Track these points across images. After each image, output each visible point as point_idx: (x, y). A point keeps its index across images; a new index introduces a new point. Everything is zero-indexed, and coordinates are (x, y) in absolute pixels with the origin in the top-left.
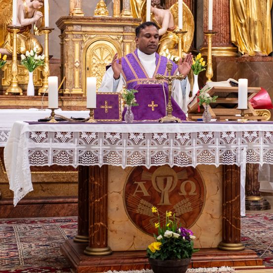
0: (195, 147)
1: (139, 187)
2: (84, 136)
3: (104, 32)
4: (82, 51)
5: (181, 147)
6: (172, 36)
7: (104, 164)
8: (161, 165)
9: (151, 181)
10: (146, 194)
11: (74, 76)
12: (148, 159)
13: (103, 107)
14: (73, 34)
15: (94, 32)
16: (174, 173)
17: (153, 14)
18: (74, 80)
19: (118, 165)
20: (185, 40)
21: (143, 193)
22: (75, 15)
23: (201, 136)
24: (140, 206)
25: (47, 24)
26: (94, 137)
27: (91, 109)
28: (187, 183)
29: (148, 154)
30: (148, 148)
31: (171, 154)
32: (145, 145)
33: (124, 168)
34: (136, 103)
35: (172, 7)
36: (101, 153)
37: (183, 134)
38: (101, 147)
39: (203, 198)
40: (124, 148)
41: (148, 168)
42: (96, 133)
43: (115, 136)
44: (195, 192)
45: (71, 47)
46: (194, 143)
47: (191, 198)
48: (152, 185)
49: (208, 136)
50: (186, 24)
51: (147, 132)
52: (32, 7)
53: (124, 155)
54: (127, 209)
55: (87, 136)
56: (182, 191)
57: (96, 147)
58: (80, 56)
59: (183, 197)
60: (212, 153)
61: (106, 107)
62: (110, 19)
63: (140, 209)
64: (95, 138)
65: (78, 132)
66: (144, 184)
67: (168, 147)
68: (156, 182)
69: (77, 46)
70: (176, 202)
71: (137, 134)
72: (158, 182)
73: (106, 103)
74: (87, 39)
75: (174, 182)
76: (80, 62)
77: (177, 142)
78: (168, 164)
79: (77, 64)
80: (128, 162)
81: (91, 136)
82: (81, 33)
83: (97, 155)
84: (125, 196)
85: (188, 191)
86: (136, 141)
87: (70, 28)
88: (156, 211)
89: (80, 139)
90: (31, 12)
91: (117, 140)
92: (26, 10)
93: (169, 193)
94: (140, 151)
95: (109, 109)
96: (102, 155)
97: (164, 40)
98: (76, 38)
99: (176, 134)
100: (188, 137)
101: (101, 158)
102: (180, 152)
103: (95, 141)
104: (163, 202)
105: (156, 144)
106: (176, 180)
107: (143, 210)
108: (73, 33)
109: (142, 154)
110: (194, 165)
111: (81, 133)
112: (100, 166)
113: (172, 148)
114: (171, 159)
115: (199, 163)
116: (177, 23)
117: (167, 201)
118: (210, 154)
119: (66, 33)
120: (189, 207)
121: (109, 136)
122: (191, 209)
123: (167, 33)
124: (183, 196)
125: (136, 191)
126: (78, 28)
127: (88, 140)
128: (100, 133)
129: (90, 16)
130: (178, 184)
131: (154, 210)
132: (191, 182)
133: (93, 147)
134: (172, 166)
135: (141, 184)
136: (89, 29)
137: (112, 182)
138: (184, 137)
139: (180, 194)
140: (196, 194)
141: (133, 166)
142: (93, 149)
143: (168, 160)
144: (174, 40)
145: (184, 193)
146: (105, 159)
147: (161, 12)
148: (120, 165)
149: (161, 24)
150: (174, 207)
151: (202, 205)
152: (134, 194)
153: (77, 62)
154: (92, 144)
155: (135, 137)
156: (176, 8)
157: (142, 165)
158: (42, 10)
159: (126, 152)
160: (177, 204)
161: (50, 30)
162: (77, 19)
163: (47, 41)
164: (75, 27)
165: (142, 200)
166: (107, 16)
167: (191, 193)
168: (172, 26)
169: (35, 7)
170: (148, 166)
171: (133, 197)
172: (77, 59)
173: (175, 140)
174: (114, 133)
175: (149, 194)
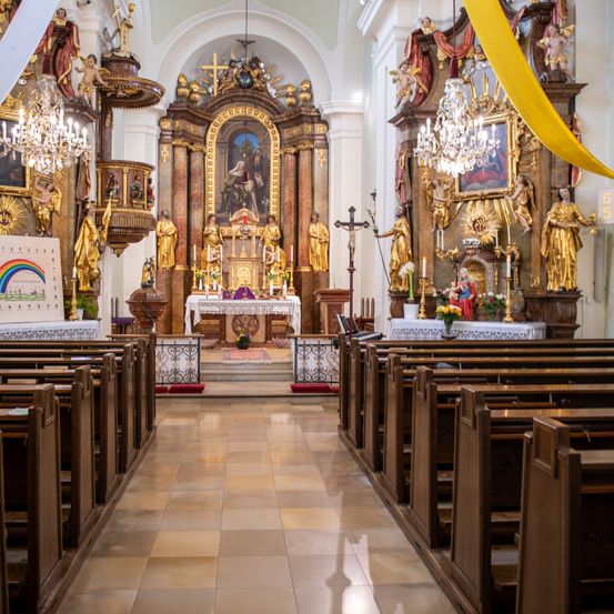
0: (253, 308)
3: (244, 263)
5: (248, 308)
9: (241, 319)
14: (232, 264)
15: (240, 263)
21: (238, 324)
23: (255, 304)
29: (238, 310)
32: (236, 307)
40: (230, 308)
47: (255, 326)
48: (241, 321)
51: (238, 303)
56: (251, 323)
58: (234, 273)
59: (252, 325)
60: (259, 310)
62: (247, 258)
67: (244, 308)
68: (243, 320)
69: (233, 269)
71: (234, 304)
74: (237, 266)
75: (249, 320)
80: (232, 313)
82: (235, 264)
87: (230, 262)
100: (251, 305)
105: (240, 307)
114: (245, 312)
115: (255, 313)
122: (254, 329)
129: (239, 257)
132: (254, 320)
135: (237, 320)
153: (233, 276)
162: (233, 258)
164: (233, 261)
173: (246, 306)
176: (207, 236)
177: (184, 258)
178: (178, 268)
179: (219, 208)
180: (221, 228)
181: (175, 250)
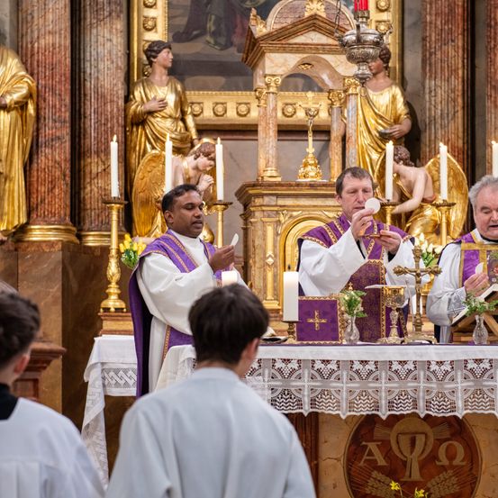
0: (460, 384)
1: (370, 450)
2: (278, 365)
3: (314, 206)
4: (279, 238)
5: (438, 384)
6: (429, 211)
7: (311, 410)
8: (405, 413)
9: (389, 441)
10: (381, 462)
11: (265, 279)
12: (383, 403)
13: (311, 321)
14: (263, 211)
15: (298, 206)
16: (427, 428)
17: (398, 176)
18: (265, 286)
19: (334, 413)
20: (453, 219)
21: (376, 460)
22: (266, 179)
23: (471, 365)
24: (371, 482)
25: (220, 196)
26: (295, 366)
27: (291, 323)
28: (451, 444)
29: (383, 394)
30: (383, 384)
31: (421, 394)
32: (377, 379)
33: (343, 417)
34: (364, 312)
35: (429, 163)
36: (306, 393)
37: (440, 363)
38: (306, 383)
39: (477, 471)
40: (344, 385)
41: (384, 418)
42: (299, 361)
43: (329, 366)
44: (463, 461)
45: (260, 233)
46: (459, 379)
47: (457, 471)
48: (391, 448)
49: (482, 366)
50: (454, 192)
51: (380, 359)
52: (196, 168)
53: (344, 396)
54: (351, 487)
55: (283, 365)
56: (441, 458)
57: (299, 383)
58: (275, 246)
59: (444, 468)
60: (489, 394)
61: (317, 321)
62: (324, 185)
63: (372, 487)
64: (297, 368)
65: (269, 359)
66: (378, 445)
67: (416, 384)
68: (398, 443)
69: (270, 230)
70: (432, 477)
71: (364, 362)
72: (401, 443)
73: (316, 314)
74: (287, 218)
75: (428, 443)
76: (276, 256)
77: (431, 376)
78: (417, 411)
79: (270, 261)
80: (351, 408)
81: (290, 365)
82: (276, 209)
83: (300, 396)
84: (348, 465)
85: (451, 458)
86: (364, 374)
87: (258, 201)
88: (397, 488)
89: (273, 371)
90: (195, 176)
91: (333, 371)
92: (187, 174)
93: (419, 462)
94: (370, 391)
95: (321, 324)
96: (308, 396)
97: (416, 219)
98: (269, 216)
99: (429, 362)
100: (448, 368)
101: (306, 400)
102: (435, 391)
103: (298, 373)
104: (410, 476)
105: (397, 379)
106: (432, 440)
107: (377, 488)
108: (264, 208)
109: (373, 395)
110: (460, 414)
111: (274, 360)
112: (306, 414)
113: (422, 385)
114: (421, 404)
115: (468, 411)
116: (438, 190)
117: (416, 476)
118: (485, 396)
119: (252, 209)
120: (453, 485)
121: (318, 365)
122: (456, 489)
123: (421, 207)
124: (442, 466)
125: (365, 457)
126: (272, 200)
127: (286, 372)
128: (304, 360)
129: (291, 180)
130: (434, 447)
131: (394, 486)
132: (455, 443)
133: (294, 384)
134: (422, 416)
135: (372, 446)
136: (289, 202)
137: (326, 442)
138: (443, 368)
139: (437, 463)
140: (464, 463)
141: (358, 414)
142: (293, 387)
143: (415, 406)
144: (433, 218)
145: (445, 462)
146: (313, 402)
147: (410, 172)
148: (337, 412)
149: (411, 192)
150: (429, 485)
151: (475, 483)
152: (362, 462)
153: (270, 256)
154: (293, 378)
155: (361, 367)
156: (437, 165)
157: (374, 412)
158: (213, 172)
159: (346, 391)
160: (433, 480)
161: (226, 205)
162: (270, 185)
163: (220, 224)
164: (266, 200)
165: (375, 472)
166: (319, 180)
167: (457, 462)
168: (429, 194)
169: (201, 168)
170: (384, 414)
171: (361, 467)
172: (270, 252)
173: (427, 373)
174: (328, 361)
175: (387, 462)
176: (141, 121)
177: (59, 199)
178: (38, 233)
179: (183, 21)
180: (192, 96)
181: (27, 168)
